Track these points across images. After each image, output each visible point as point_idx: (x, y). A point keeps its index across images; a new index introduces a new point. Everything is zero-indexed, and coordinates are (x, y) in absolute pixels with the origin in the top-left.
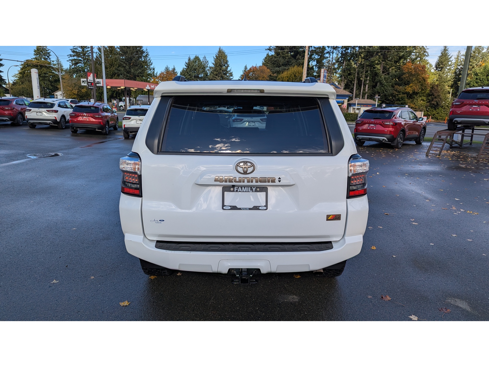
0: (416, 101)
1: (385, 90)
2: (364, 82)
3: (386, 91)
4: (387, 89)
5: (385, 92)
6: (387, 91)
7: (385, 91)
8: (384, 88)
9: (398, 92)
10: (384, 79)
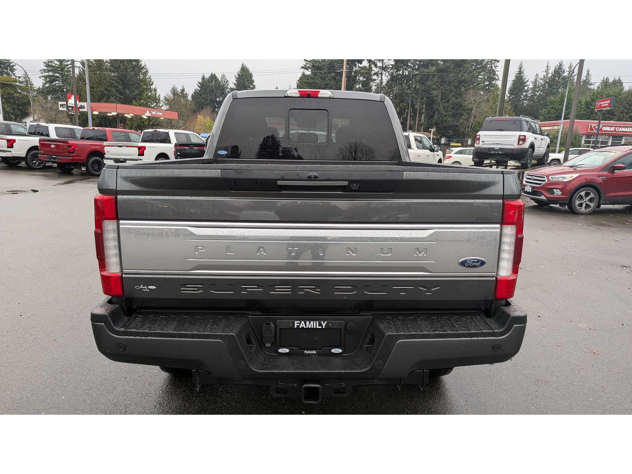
1: (444, 121)
2: (420, 110)
5: (444, 124)
10: (442, 108)
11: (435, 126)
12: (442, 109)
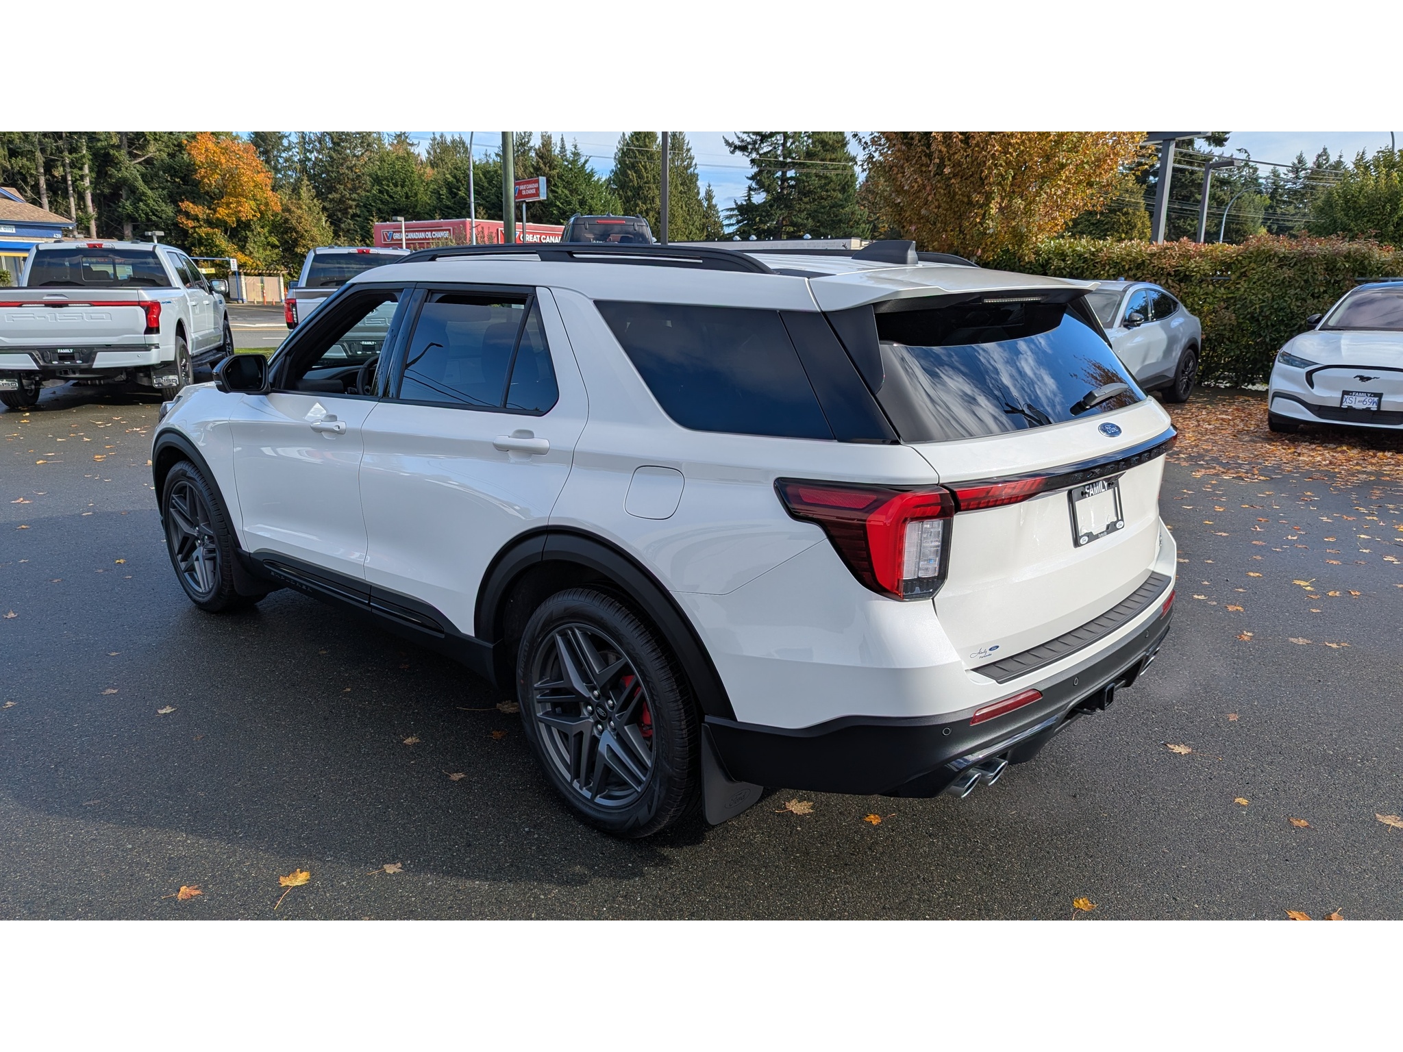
0: (254, 248)
1: (152, 211)
2: (74, 182)
3: (154, 215)
4: (157, 210)
5: (154, 218)
6: (160, 215)
7: (150, 214)
8: (147, 205)
9: (193, 220)
10: (139, 177)
11: (127, 225)
12: (141, 182)
